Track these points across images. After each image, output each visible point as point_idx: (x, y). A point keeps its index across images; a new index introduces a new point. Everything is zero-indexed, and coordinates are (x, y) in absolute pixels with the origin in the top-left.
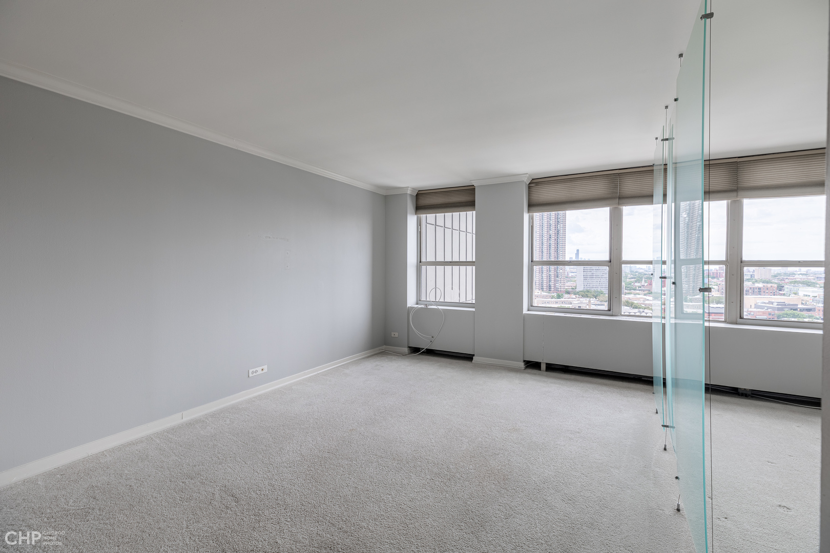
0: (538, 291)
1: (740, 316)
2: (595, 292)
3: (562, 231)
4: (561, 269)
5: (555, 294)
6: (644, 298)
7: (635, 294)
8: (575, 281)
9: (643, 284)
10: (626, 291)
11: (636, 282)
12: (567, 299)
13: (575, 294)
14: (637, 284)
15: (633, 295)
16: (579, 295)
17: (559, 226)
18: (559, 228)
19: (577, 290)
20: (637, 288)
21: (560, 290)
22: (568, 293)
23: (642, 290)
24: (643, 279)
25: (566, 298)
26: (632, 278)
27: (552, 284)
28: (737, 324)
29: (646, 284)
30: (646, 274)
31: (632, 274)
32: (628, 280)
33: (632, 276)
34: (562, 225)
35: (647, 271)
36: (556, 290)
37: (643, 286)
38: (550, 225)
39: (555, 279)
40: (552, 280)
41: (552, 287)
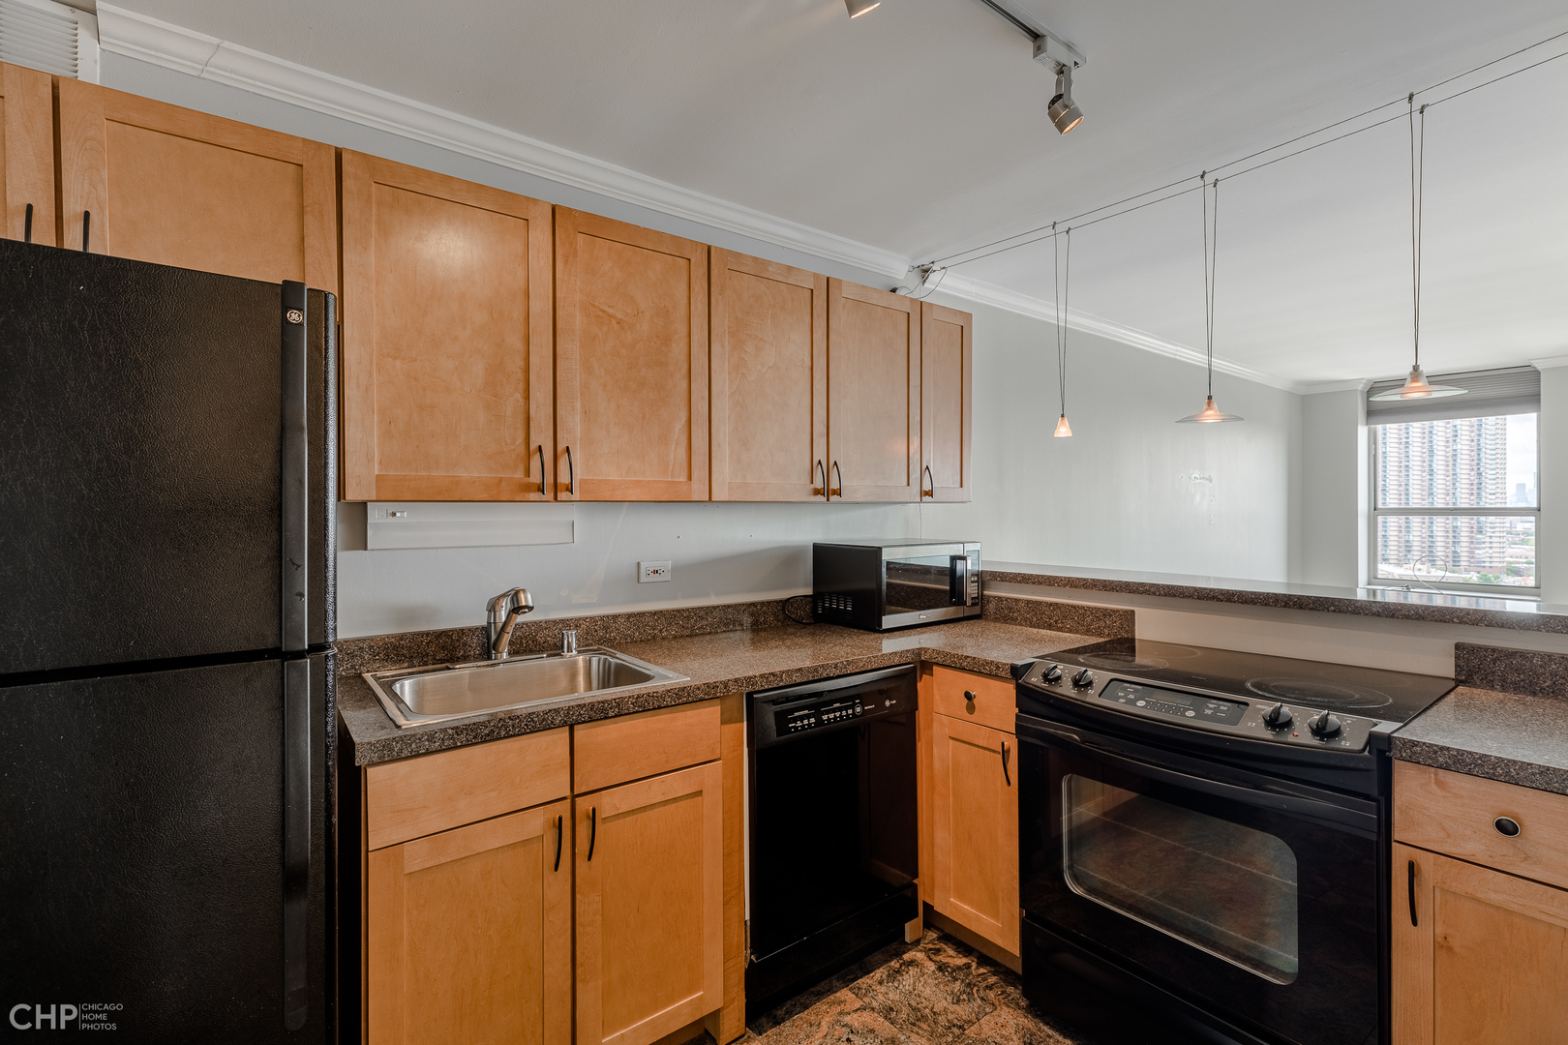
39: (1472, 538)
40: (1464, 539)
41: (1463, 559)
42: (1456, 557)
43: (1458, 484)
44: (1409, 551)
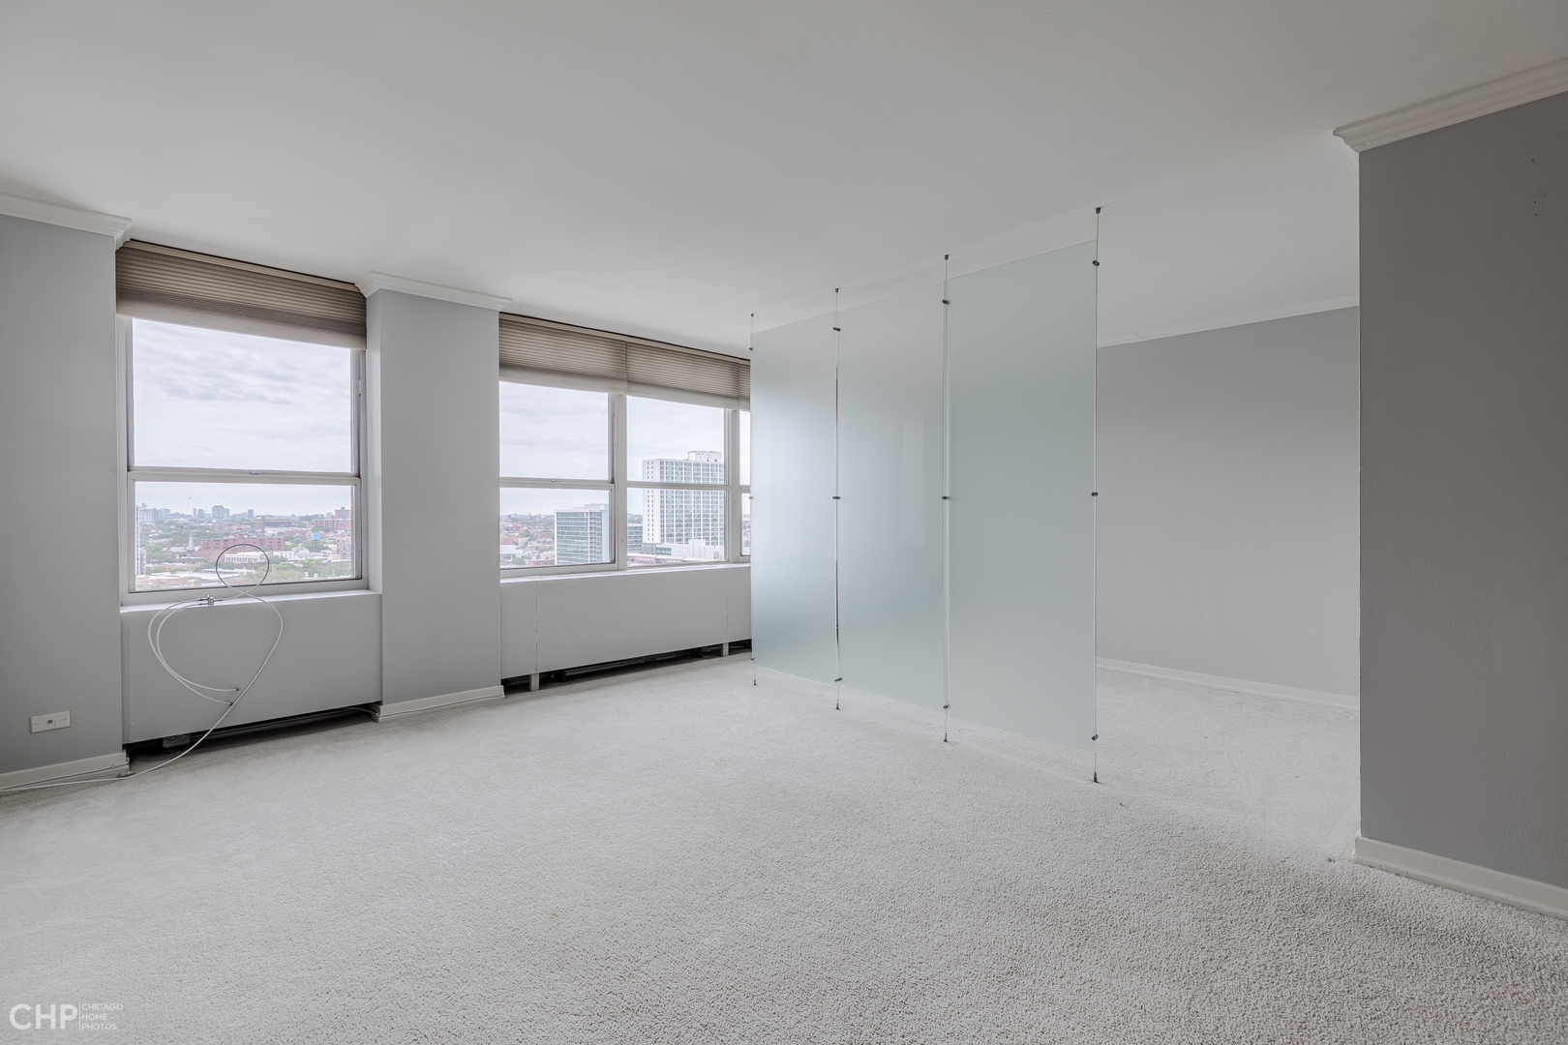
6: (195, 578)
7: (174, 571)
9: (190, 546)
10: (151, 565)
11: (173, 544)
14: (174, 549)
15: (168, 573)
20: (177, 557)
23: (188, 561)
24: (191, 539)
26: (162, 537)
29: (197, 549)
30: (195, 527)
31: (160, 529)
32: (150, 541)
33: (161, 532)
35: (194, 520)
37: (191, 552)
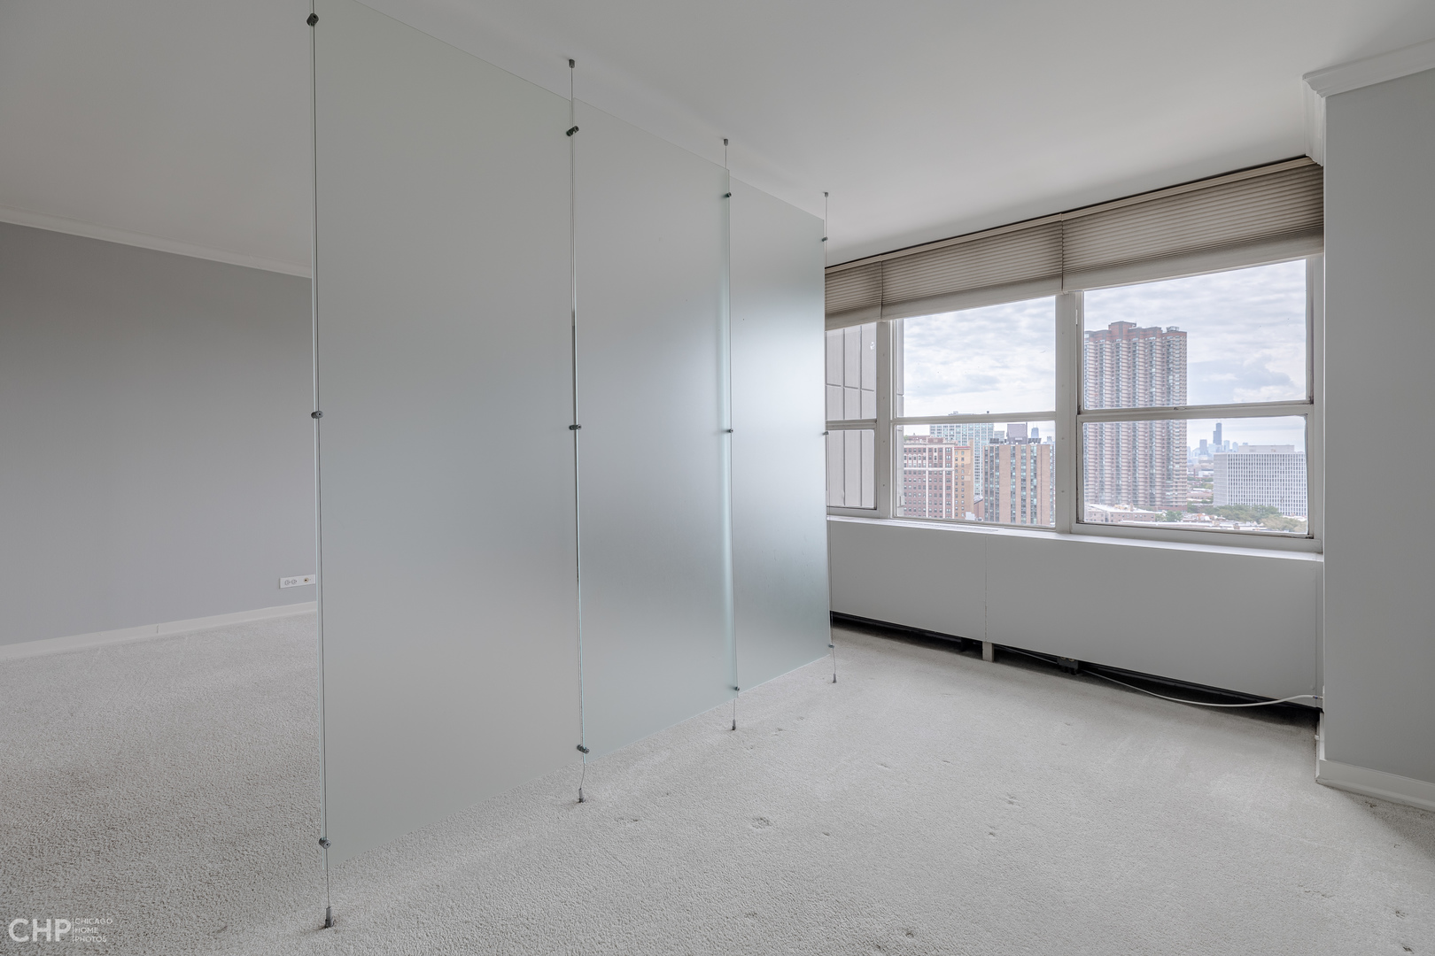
0: (1127, 506)
1: (1077, 518)
2: (1256, 508)
3: (1177, 387)
4: (1177, 463)
5: (1164, 513)
8: (1211, 487)
12: (1190, 523)
13: (1209, 513)
16: (1219, 515)
17: (1171, 377)
18: (1171, 381)
19: (1215, 505)
21: (1174, 504)
22: (1194, 510)
25: (1188, 521)
27: (1157, 491)
28: (1071, 533)
34: (1177, 375)
36: (1166, 504)
38: (1151, 378)
39: (1163, 483)
40: (1157, 484)
41: (1157, 499)
42: (1152, 496)
43: (1154, 439)
44: (1119, 493)
